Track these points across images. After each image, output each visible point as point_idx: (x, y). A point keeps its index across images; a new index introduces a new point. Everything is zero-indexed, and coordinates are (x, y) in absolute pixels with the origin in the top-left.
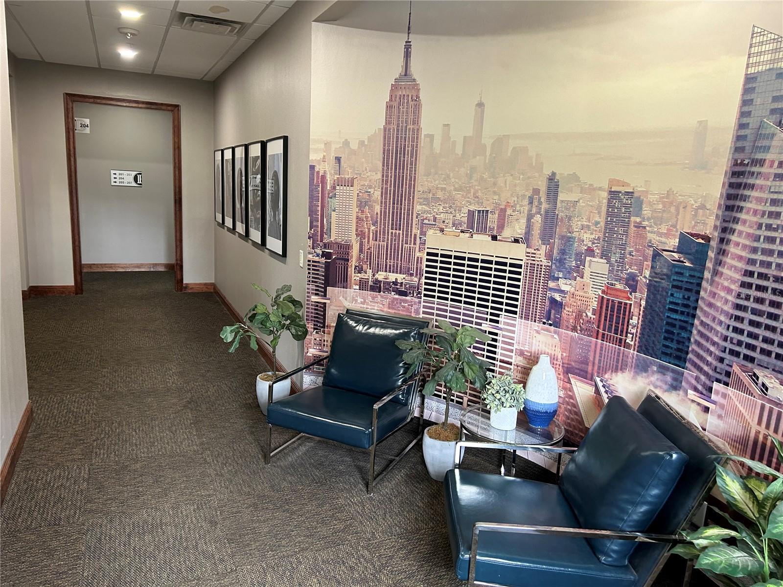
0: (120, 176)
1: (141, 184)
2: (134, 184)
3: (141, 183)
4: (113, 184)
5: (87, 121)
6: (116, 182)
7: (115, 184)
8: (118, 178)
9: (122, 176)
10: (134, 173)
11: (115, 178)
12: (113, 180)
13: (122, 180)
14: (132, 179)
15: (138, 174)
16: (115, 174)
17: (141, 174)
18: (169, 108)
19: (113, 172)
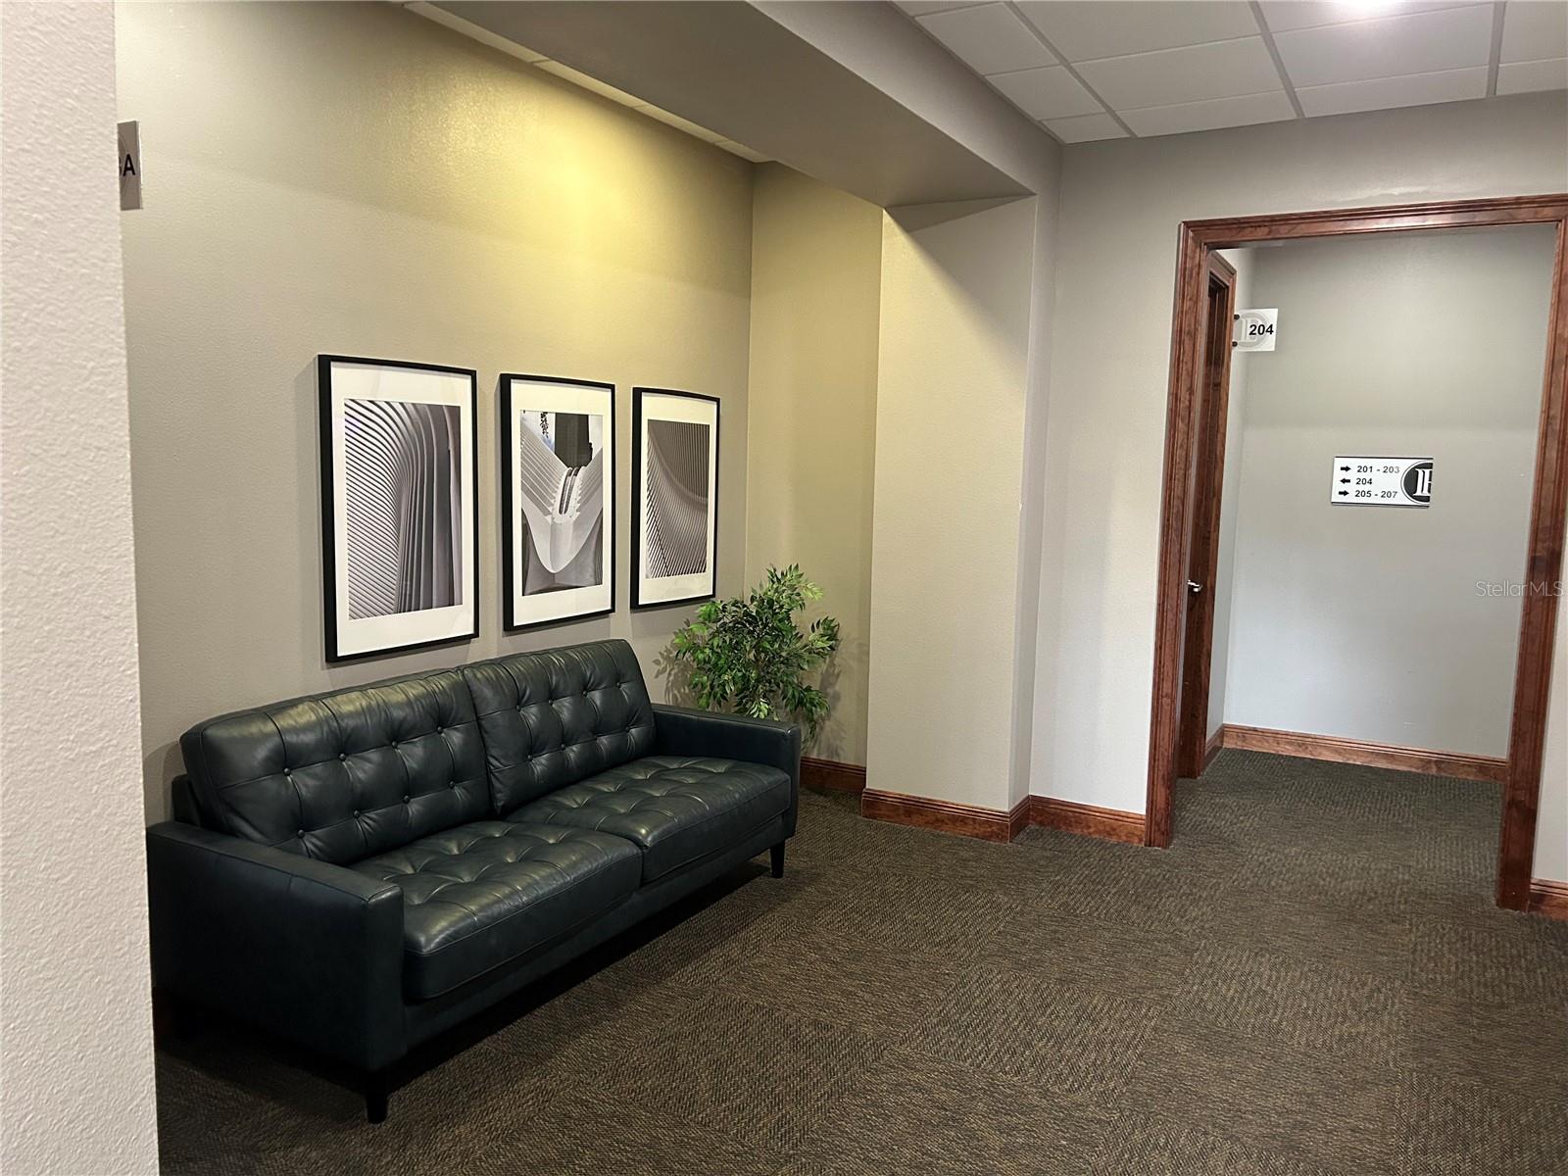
0: (1362, 475)
1: (1427, 499)
2: (1403, 498)
3: (1426, 493)
4: (1337, 498)
5: (1271, 316)
6: (1345, 493)
7: (1342, 499)
8: (1354, 481)
9: (1367, 476)
10: (1405, 465)
11: (1344, 481)
12: (1338, 486)
13: (1367, 487)
14: (1396, 482)
15: (1419, 467)
16: (1347, 469)
17: (1430, 466)
18: (1548, 212)
19: (1340, 463)
